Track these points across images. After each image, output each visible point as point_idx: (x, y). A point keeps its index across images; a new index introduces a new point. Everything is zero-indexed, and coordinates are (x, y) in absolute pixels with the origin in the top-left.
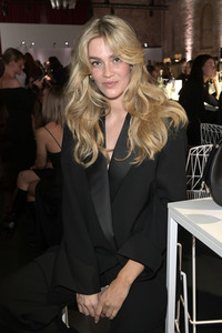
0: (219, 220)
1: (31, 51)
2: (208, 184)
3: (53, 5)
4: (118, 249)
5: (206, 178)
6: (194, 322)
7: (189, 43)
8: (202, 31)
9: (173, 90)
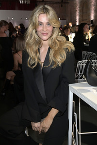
0: (90, 91)
1: (11, 21)
2: (86, 76)
3: (21, 2)
4: (48, 103)
5: (85, 74)
6: (80, 133)
7: (78, 18)
8: (83, 13)
9: (71, 38)
